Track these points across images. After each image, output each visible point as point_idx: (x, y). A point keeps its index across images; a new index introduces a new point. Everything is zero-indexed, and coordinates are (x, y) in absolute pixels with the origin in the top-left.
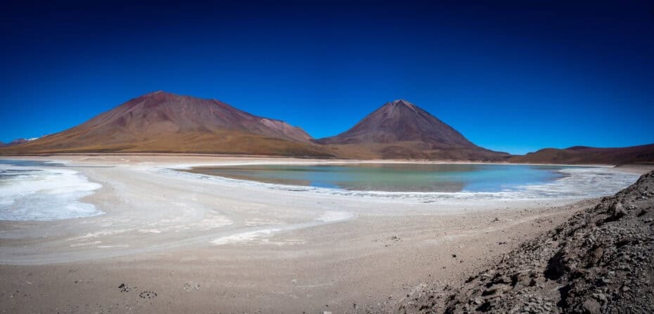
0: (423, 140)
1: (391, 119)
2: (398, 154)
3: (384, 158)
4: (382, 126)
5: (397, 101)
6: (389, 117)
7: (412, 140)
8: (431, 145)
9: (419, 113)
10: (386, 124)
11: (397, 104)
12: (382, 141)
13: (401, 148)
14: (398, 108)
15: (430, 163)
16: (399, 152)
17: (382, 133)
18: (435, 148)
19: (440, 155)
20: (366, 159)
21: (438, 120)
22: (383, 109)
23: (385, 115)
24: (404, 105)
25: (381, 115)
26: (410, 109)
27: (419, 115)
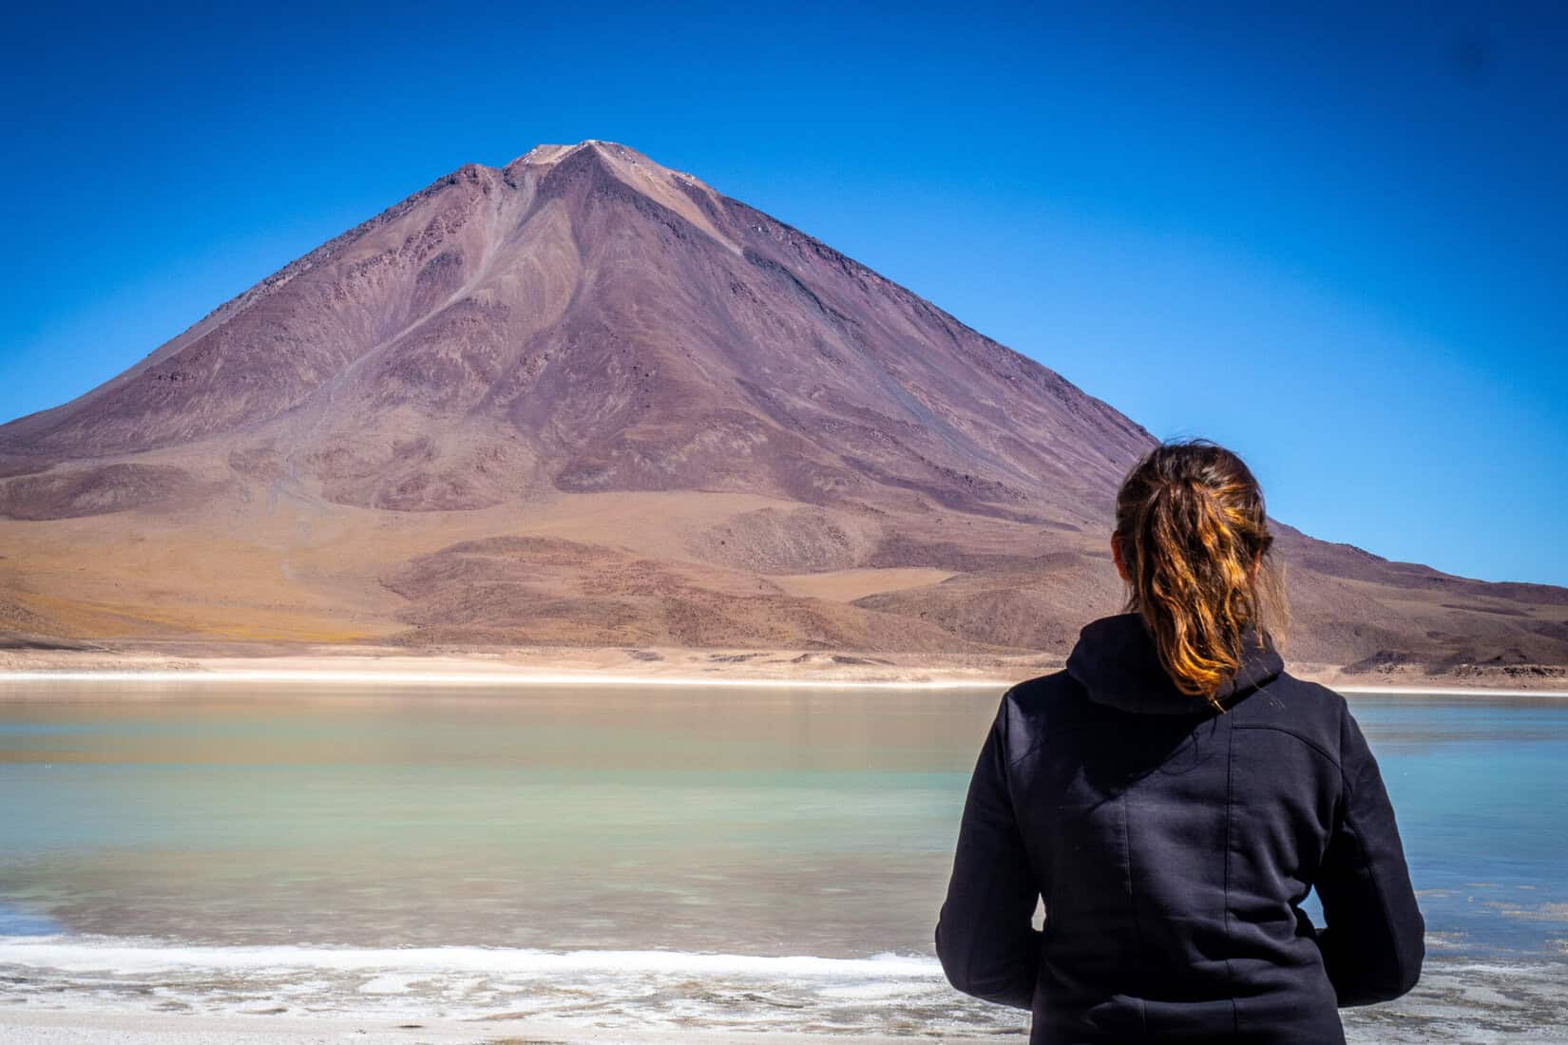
0: (797, 486)
1: (498, 312)
2: (559, 609)
3: (420, 639)
4: (407, 370)
5: (551, 155)
6: (470, 284)
7: (688, 480)
8: (860, 530)
9: (753, 257)
10: (450, 351)
11: (551, 185)
12: (401, 497)
13: (582, 552)
14: (557, 216)
15: (844, 680)
16: (561, 584)
17: (407, 421)
18: (895, 552)
19: (946, 616)
20: (247, 649)
21: (925, 312)
22: (417, 220)
23: (445, 267)
24: (610, 186)
25: (404, 273)
26: (676, 226)
27: (752, 277)
